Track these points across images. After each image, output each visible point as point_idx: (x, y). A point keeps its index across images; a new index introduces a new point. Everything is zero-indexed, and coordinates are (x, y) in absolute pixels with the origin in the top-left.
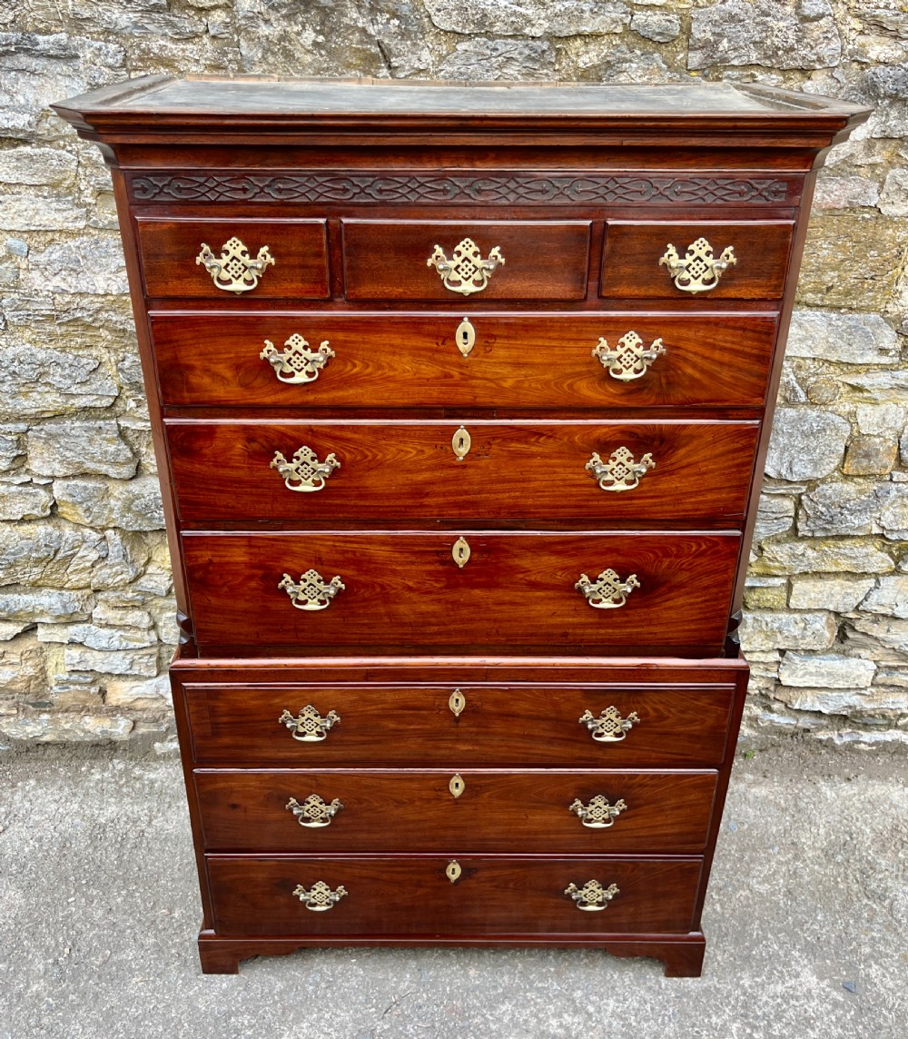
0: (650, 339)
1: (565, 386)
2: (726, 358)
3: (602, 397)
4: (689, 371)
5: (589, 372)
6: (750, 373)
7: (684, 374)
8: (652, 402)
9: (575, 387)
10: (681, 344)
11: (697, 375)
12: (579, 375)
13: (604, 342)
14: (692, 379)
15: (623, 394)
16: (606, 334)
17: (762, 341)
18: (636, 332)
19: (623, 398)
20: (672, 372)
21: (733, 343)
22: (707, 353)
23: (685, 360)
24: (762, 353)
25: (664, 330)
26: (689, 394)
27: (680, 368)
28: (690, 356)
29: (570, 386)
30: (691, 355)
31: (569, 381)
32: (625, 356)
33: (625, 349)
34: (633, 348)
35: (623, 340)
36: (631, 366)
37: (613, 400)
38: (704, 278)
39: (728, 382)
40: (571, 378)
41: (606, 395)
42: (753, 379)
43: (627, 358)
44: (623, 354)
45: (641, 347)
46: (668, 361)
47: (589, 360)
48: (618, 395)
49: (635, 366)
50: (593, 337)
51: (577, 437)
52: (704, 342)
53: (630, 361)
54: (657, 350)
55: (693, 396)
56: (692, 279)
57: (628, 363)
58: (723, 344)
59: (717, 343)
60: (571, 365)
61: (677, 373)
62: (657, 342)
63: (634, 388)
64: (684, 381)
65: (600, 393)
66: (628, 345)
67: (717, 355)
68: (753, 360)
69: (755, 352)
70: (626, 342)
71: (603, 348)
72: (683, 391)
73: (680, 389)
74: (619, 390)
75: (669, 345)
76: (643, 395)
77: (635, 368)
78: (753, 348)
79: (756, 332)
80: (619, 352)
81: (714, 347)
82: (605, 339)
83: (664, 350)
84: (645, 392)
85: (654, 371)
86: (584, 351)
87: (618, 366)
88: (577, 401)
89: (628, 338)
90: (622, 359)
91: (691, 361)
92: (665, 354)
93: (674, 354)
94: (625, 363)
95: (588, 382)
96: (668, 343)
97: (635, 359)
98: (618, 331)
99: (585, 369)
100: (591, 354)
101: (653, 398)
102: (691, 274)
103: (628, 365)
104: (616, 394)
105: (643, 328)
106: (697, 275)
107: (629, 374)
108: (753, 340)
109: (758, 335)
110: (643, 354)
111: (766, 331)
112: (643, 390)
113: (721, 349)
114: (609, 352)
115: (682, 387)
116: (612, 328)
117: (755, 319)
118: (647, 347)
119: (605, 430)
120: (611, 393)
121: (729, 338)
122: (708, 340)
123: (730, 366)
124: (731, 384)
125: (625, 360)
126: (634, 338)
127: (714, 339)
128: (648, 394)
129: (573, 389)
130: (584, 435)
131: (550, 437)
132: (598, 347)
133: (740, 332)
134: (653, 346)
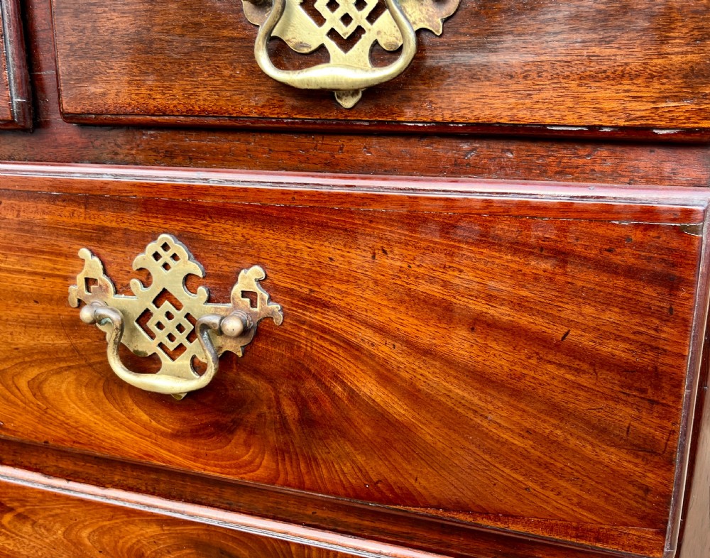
0: (223, 266)
1: (23, 383)
2: (500, 358)
3: (121, 434)
4: (370, 388)
5: (75, 350)
6: (601, 432)
7: (353, 395)
8: (261, 472)
9: (48, 390)
10: (327, 291)
11: (399, 408)
12: (48, 356)
13: (91, 264)
14: (382, 419)
15: (175, 436)
16: (97, 238)
17: (645, 311)
18: (180, 237)
19: (177, 445)
20: (310, 384)
21: (520, 305)
22: (426, 334)
23: (352, 348)
24: (646, 359)
25: (268, 239)
26: (377, 469)
27: (336, 376)
28: (365, 336)
29: (36, 387)
30: (368, 334)
31: (33, 372)
32: (158, 314)
33: (155, 290)
34: (178, 290)
35: (143, 259)
36: (181, 348)
37: (152, 449)
38: (376, 43)
39: (513, 450)
40: (31, 364)
41: (131, 430)
42: (612, 456)
43: (164, 320)
44: (152, 308)
45: (202, 291)
46: (290, 344)
47: (65, 314)
48: (163, 434)
49: (192, 348)
50: (64, 244)
51: (85, 534)
52: (409, 292)
53: (176, 333)
54: (253, 304)
55: (392, 478)
56: (332, 46)
57: (171, 337)
58: (479, 307)
59: (460, 302)
60: (26, 324)
61: (328, 390)
62: (250, 277)
63: (206, 419)
64: (358, 422)
65: (113, 419)
66: (161, 280)
67: (460, 344)
68: (610, 380)
69: (616, 349)
70: (155, 268)
71: (95, 281)
72: (360, 459)
73: (348, 448)
74: (168, 422)
75: (290, 292)
76: (236, 447)
77: (194, 358)
78: (603, 335)
79: (612, 270)
80: (140, 298)
81: (444, 312)
82: (93, 254)
83: (275, 307)
84: (240, 436)
85: (256, 373)
86: (47, 286)
87: (147, 346)
88: (61, 433)
89: (157, 256)
90: (151, 324)
91: (372, 356)
92: (279, 319)
93: (312, 325)
94: (161, 336)
95: (79, 383)
96: (286, 283)
97: (189, 327)
98: (126, 231)
99: (62, 342)
100: (64, 298)
101: (267, 461)
102: (326, 27)
103: (172, 346)
104: (156, 431)
105: (199, 227)
106: (351, 28)
107: (179, 376)
108: (607, 302)
109: (621, 282)
110: (209, 314)
111: (658, 268)
112: (232, 432)
113: (478, 324)
114: (113, 298)
115: (352, 442)
116: (107, 219)
117: (606, 213)
118: (220, 291)
119: (153, 530)
120: (145, 426)
121: (502, 286)
122: (424, 287)
123: (516, 393)
124: (526, 456)
125: (160, 326)
126: (175, 257)
127: (445, 284)
128: (247, 445)
129: (45, 398)
130: (102, 531)
131: (22, 517)
132: (80, 279)
133: (546, 265)
134: (237, 290)
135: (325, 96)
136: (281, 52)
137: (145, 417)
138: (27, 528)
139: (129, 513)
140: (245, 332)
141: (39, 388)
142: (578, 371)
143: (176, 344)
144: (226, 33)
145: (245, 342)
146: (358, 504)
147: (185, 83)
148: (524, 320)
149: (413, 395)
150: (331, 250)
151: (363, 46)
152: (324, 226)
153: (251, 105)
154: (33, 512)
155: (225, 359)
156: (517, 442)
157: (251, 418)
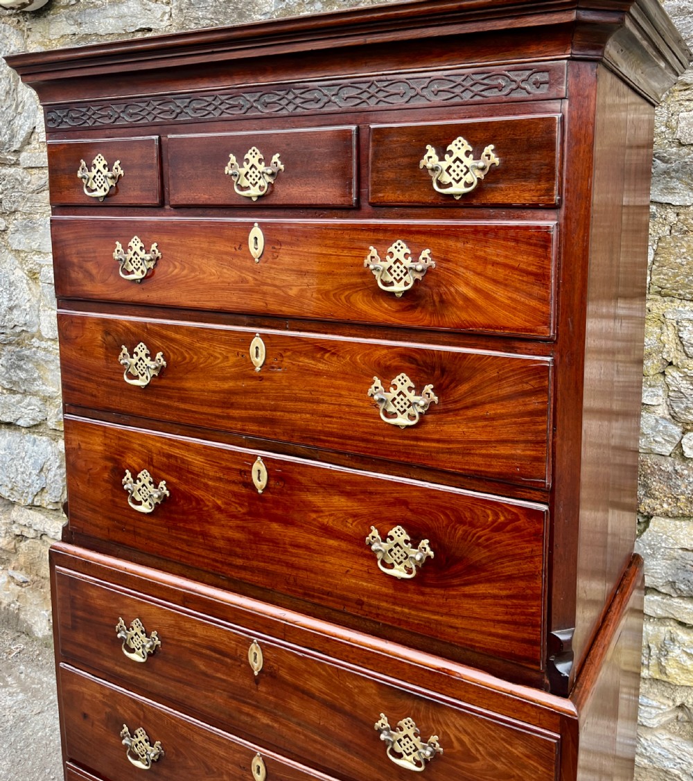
0: (417, 250)
1: (343, 297)
2: (501, 273)
3: (377, 313)
4: (464, 289)
5: (364, 283)
6: (530, 295)
7: (457, 291)
8: (426, 322)
9: (352, 299)
10: (450, 257)
11: (471, 294)
12: (354, 286)
13: (374, 251)
14: (465, 298)
15: (397, 311)
16: (376, 243)
17: (540, 256)
18: (404, 241)
19: (397, 315)
21: (506, 257)
22: (479, 268)
23: (458, 275)
24: (541, 271)
25: (432, 240)
26: (464, 316)
27: (452, 285)
28: (461, 270)
29: (348, 298)
31: (347, 293)
32: (395, 267)
33: (394, 259)
34: (402, 259)
35: (392, 249)
36: (401, 279)
37: (388, 317)
38: (466, 181)
39: (506, 304)
40: (344, 290)
41: (381, 311)
42: (533, 303)
43: (396, 269)
44: (393, 265)
45: (410, 259)
46: (437, 275)
47: (361, 271)
48: (393, 312)
49: (405, 278)
50: (364, 245)
51: (358, 357)
52: (475, 255)
53: (400, 273)
54: (426, 262)
55: (468, 319)
56: (453, 182)
57: (398, 275)
58: (495, 258)
59: (489, 257)
60: (347, 275)
61: (449, 290)
62: (426, 253)
63: (407, 304)
64: (458, 300)
65: (375, 308)
66: (397, 255)
67: (490, 270)
68: (531, 279)
69: (532, 269)
70: (395, 251)
71: (374, 257)
72: (458, 313)
73: (455, 309)
74: (393, 306)
75: (437, 257)
76: (417, 314)
77: (406, 281)
78: (529, 265)
79: (531, 244)
80: (390, 261)
81: (485, 261)
82: (375, 248)
83: (433, 262)
84: (419, 309)
85: (426, 286)
86: (356, 261)
87: (390, 279)
88: (355, 315)
89: (396, 247)
90: (392, 271)
91: (463, 277)
92: (434, 266)
93: (445, 268)
94: (395, 275)
95: (363, 295)
96: (437, 254)
97: (405, 271)
98: (386, 240)
99: (359, 280)
100: (363, 264)
101: (428, 317)
102: (452, 177)
103: (398, 278)
104: (390, 310)
105: (411, 238)
106: (459, 177)
108: (529, 254)
109: (533, 248)
110: (412, 265)
111: (542, 243)
112: (416, 308)
113: (494, 264)
114: (379, 262)
115: (457, 307)
116: (380, 236)
117: (527, 228)
118: (415, 260)
119: (385, 352)
120: (386, 309)
121: (501, 252)
122: (479, 253)
123: (506, 285)
124: (509, 306)
125: (395, 271)
126: (402, 248)
127: (485, 252)
128: (421, 312)
129: (350, 303)
130: (365, 355)
131: (333, 354)
132: (369, 257)
133: (513, 244)
134: (421, 257)
135: (451, 196)
136: (440, 184)
137: (386, 306)
138: (335, 358)
140: (423, 271)
141: (349, 299)
142: (523, 276)
143: (400, 277)
145: (423, 274)
146: (458, 330)
147: (410, 193)
148: (507, 261)
149: (475, 288)
150: (451, 243)
151: (462, 182)
152: (449, 235)
153: (429, 199)
154: (338, 351)
155: (416, 281)
156: (506, 301)
157: (423, 302)
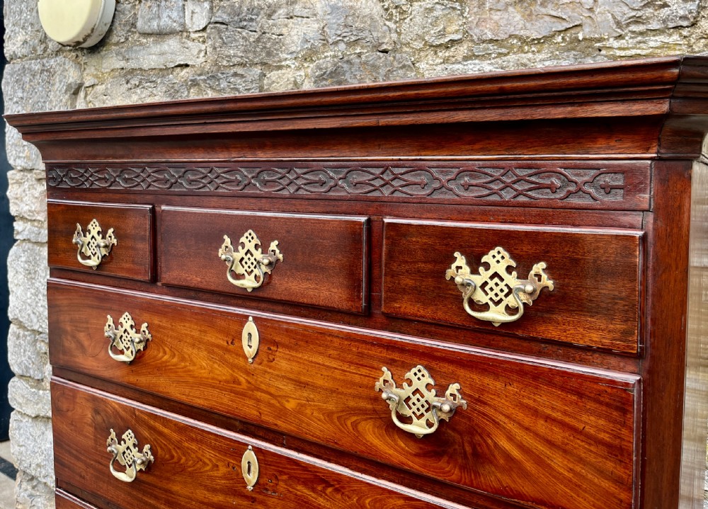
0: (443, 382)
1: (349, 423)
2: (558, 435)
3: (391, 452)
4: (504, 444)
5: (374, 410)
6: (601, 472)
7: (496, 444)
8: (454, 477)
9: (360, 428)
10: (485, 398)
11: (516, 453)
12: (363, 412)
13: (387, 374)
14: (508, 457)
15: (416, 455)
16: (391, 363)
17: (615, 422)
18: (426, 367)
19: (417, 460)
20: (478, 438)
21: (565, 413)
22: (527, 421)
23: (496, 423)
24: (617, 442)
25: (461, 372)
26: (506, 481)
27: (489, 435)
28: (501, 419)
29: (355, 425)
30: (503, 418)
31: (354, 419)
32: (414, 399)
33: (413, 388)
34: (423, 390)
35: (410, 375)
36: (422, 415)
37: (405, 460)
38: (507, 305)
39: (565, 477)
40: (355, 414)
41: (396, 450)
42: (606, 484)
43: (416, 402)
44: (411, 396)
45: (433, 391)
46: (470, 419)
47: (372, 395)
48: (410, 454)
49: (427, 415)
50: (375, 364)
51: (367, 501)
52: (520, 402)
53: (421, 408)
54: (455, 399)
55: (513, 486)
56: (491, 303)
57: (418, 410)
58: (549, 412)
59: (540, 408)
60: (354, 396)
61: (485, 441)
62: (454, 388)
63: (430, 449)
64: (498, 457)
65: (388, 444)
66: (417, 384)
67: (541, 426)
68: (602, 450)
69: (605, 436)
70: (414, 379)
71: (387, 381)
72: (499, 475)
73: (493, 469)
74: (412, 448)
75: (470, 396)
76: (442, 463)
77: (428, 420)
78: (599, 430)
79: (601, 403)
80: (407, 391)
81: (535, 413)
82: (388, 370)
83: (464, 402)
84: (446, 458)
85: (454, 430)
86: (365, 381)
87: (408, 412)
88: (363, 448)
89: (415, 374)
90: (410, 403)
91: (504, 428)
92: (465, 407)
93: (479, 412)
94: (414, 409)
95: (374, 426)
96: (468, 391)
97: (427, 406)
98: (403, 362)
99: (369, 406)
100: (373, 387)
101: (457, 471)
102: (489, 296)
103: (418, 414)
104: (407, 452)
105: (433, 364)
106: (498, 298)
107: (421, 426)
108: (599, 416)
109: (604, 408)
110: (436, 401)
111: (619, 404)
112: (442, 456)
113: (547, 418)
114: (394, 389)
115: (496, 466)
116: (396, 356)
117: (596, 380)
118: (441, 392)
119: (401, 502)
120: (403, 449)
121: (558, 404)
122: (526, 401)
123: (565, 451)
124: (570, 481)
125: (414, 404)
126: (423, 375)
127: (535, 400)
128: (448, 463)
129: (358, 431)
130: (375, 501)
131: (337, 490)
132: (381, 379)
133: (574, 398)
134: (448, 393)
135: (489, 323)
136: (472, 304)
137: (403, 445)
138: (339, 496)
139: (391, 492)
140: (451, 411)
141: (356, 426)
142: (590, 444)
143: (420, 413)
144: (450, 292)
145: (451, 415)
146: (497, 496)
147: (433, 308)
148: (567, 419)
149: (521, 447)
150: (488, 381)
151: (502, 306)
152: (485, 370)
153: (457, 320)
154: (343, 488)
155: (441, 422)
156: (566, 473)
157: (451, 450)
